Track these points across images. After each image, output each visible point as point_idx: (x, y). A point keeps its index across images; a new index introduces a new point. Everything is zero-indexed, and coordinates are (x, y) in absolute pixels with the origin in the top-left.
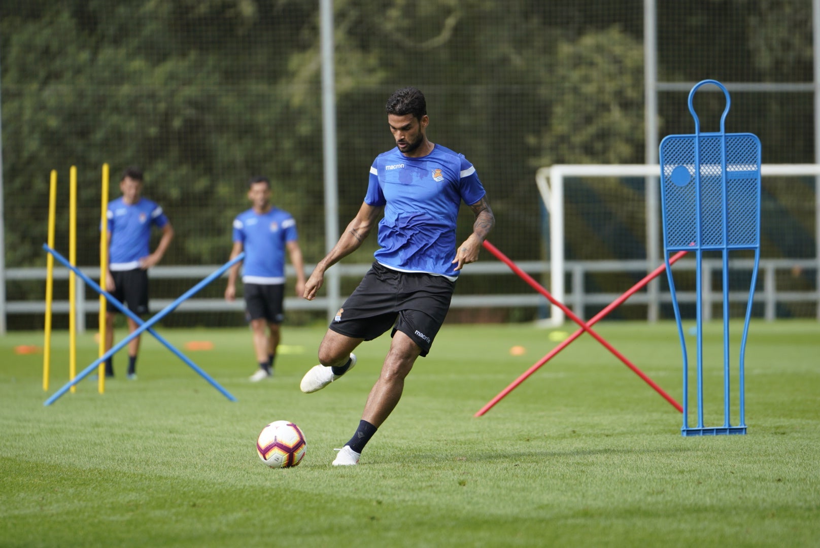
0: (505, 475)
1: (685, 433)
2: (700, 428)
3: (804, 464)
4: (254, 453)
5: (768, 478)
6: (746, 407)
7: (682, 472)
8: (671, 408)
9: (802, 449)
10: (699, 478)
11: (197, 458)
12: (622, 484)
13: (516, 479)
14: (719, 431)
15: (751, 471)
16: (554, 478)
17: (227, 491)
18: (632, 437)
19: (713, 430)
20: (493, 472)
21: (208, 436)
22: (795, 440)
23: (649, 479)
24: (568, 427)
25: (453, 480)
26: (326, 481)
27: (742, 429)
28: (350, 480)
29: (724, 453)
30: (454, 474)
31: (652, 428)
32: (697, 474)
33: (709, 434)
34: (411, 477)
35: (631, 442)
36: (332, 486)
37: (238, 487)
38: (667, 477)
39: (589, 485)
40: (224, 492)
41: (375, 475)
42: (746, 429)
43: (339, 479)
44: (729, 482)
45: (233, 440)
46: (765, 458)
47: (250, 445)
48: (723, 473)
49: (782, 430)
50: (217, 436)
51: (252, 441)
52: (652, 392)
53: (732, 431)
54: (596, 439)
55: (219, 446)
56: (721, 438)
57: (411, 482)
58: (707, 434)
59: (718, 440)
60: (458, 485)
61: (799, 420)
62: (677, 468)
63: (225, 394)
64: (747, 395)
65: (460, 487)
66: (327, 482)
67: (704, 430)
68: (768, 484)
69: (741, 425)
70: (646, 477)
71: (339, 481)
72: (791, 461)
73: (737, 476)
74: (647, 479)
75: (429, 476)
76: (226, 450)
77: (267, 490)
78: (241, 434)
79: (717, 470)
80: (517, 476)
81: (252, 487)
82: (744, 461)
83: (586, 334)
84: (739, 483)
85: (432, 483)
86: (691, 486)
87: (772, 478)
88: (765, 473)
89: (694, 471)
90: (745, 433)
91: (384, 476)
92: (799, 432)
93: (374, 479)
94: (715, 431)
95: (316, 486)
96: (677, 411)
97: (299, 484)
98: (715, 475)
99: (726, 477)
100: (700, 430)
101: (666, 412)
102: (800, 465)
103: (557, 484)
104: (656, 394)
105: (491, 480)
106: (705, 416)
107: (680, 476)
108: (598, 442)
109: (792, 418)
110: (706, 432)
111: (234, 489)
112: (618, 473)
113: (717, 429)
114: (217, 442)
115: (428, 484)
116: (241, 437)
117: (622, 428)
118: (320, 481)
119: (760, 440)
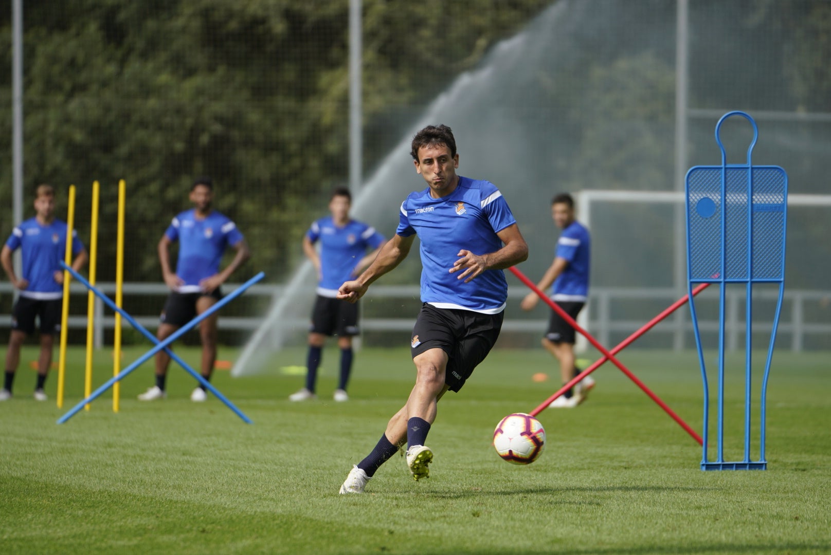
0: (520, 507)
1: (704, 468)
2: (720, 462)
3: (822, 502)
4: (267, 478)
5: (785, 516)
6: (766, 442)
7: (699, 508)
8: (692, 441)
9: (822, 487)
10: (716, 515)
11: (209, 482)
12: (637, 519)
13: (531, 511)
14: (739, 466)
15: (769, 508)
16: (569, 511)
17: (238, 517)
18: (651, 470)
19: (733, 464)
20: (508, 503)
21: (221, 459)
22: (815, 476)
23: (665, 514)
24: (586, 458)
25: (467, 510)
26: (338, 508)
27: (762, 464)
28: (363, 509)
29: (742, 489)
30: (468, 505)
31: (671, 462)
32: (714, 510)
33: (729, 469)
34: (425, 507)
35: (649, 475)
36: (344, 514)
37: (249, 513)
38: (684, 512)
39: (605, 519)
40: (234, 518)
41: (388, 504)
42: (766, 464)
43: (352, 506)
44: (746, 519)
45: (247, 464)
46: (783, 495)
47: (263, 469)
48: (740, 509)
49: (801, 467)
50: (230, 459)
51: (266, 466)
52: (673, 424)
53: (753, 466)
54: (614, 471)
55: (232, 470)
56: (741, 472)
57: (425, 512)
58: (727, 469)
59: (737, 475)
60: (472, 516)
61: (820, 456)
62: (694, 504)
63: (240, 416)
64: (769, 429)
65: (474, 518)
66: (339, 510)
67: (723, 465)
68: (786, 522)
69: (761, 461)
70: (662, 512)
71: (352, 509)
72: (810, 499)
73: (754, 514)
74: (663, 515)
75: (443, 506)
76: (239, 474)
77: (278, 517)
78: (255, 458)
79: (734, 506)
80: (532, 508)
81: (263, 513)
82: (763, 498)
83: (609, 362)
84: (756, 521)
85: (445, 514)
86: (708, 522)
87: (790, 515)
88: (784, 511)
89: (711, 507)
90: (766, 469)
91: (397, 505)
92: (820, 469)
93: (387, 508)
94: (734, 466)
95: (328, 514)
96: (697, 444)
97: (310, 511)
98: (732, 511)
99: (743, 514)
100: (719, 465)
101: (687, 445)
102: (819, 503)
103: (572, 517)
104: (678, 426)
105: (505, 511)
106: (725, 451)
107: (697, 512)
108: (616, 474)
109: (813, 454)
110: (725, 466)
111: (244, 515)
112: (634, 507)
113: (737, 464)
114: (231, 465)
115: (442, 514)
116: (255, 461)
117: (641, 461)
118: (332, 508)
119: (780, 476)
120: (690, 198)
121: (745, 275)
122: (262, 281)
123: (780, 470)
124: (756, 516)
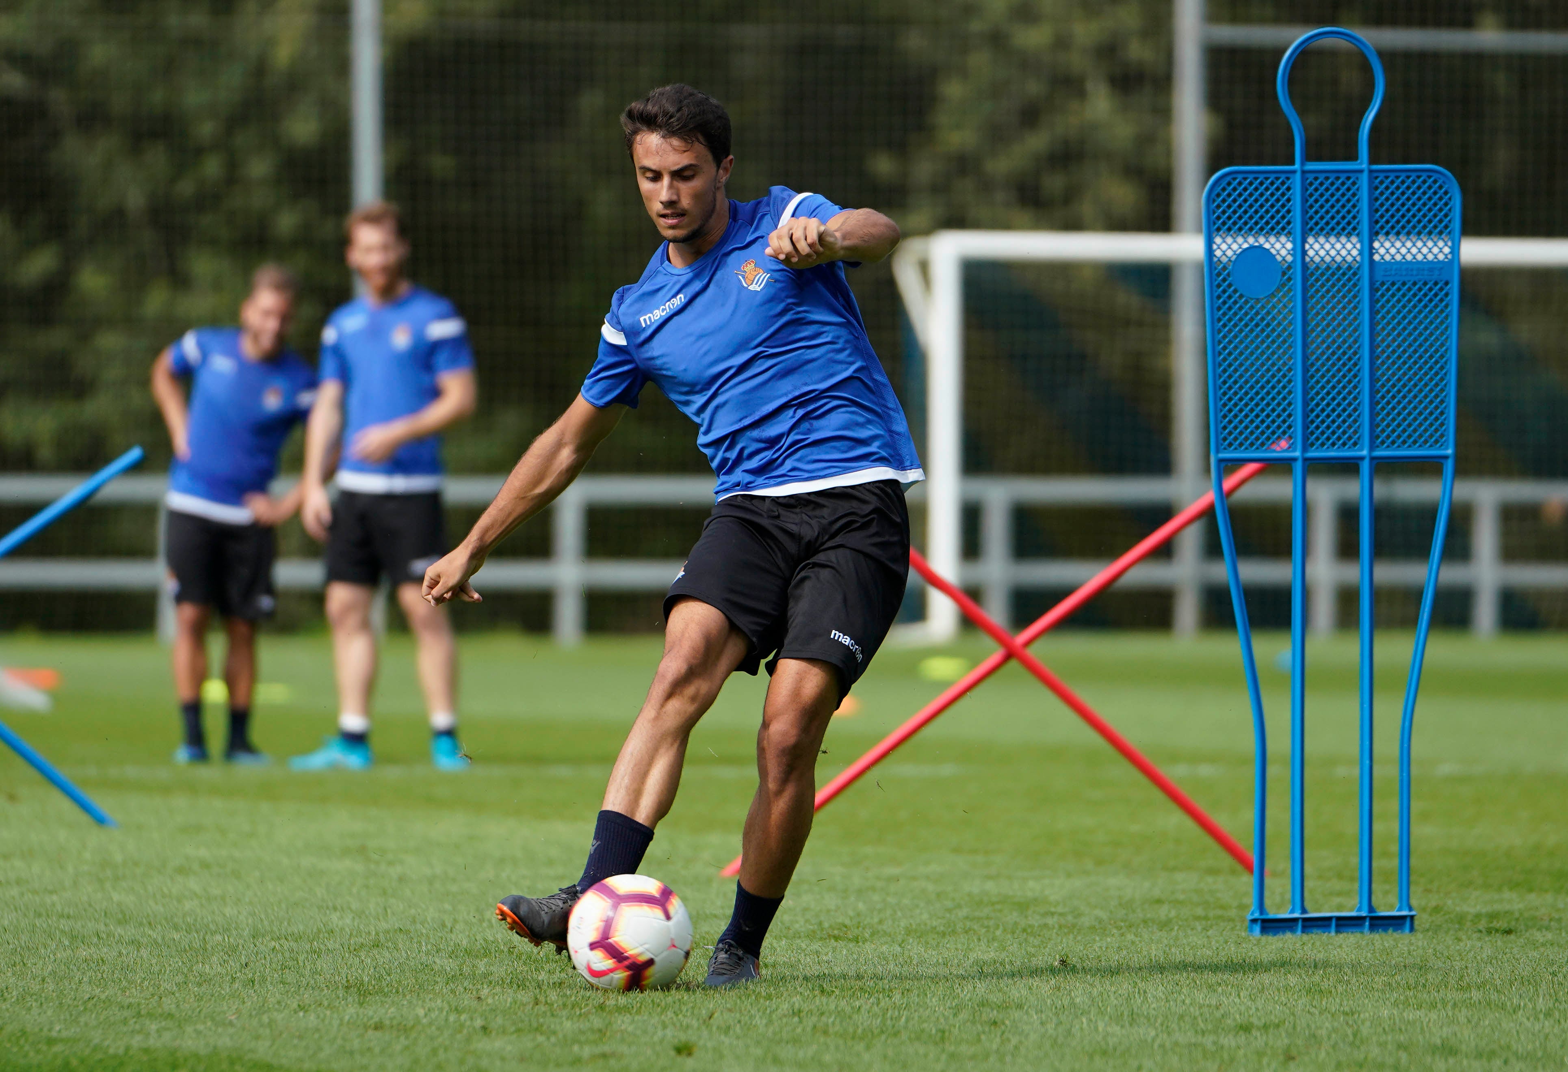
0: (794, 1029)
1: (1257, 928)
2: (1296, 915)
3: (1557, 1014)
4: (154, 961)
5: (1464, 1047)
6: (1413, 862)
7: (1246, 1028)
8: (1226, 860)
9: (1554, 974)
10: (1289, 1046)
11: (9, 974)
12: (1091, 1057)
13: (822, 1040)
14: (1344, 923)
15: (1422, 1029)
16: (918, 1038)
17: (82, 1061)
18: (1122, 935)
19: (1329, 919)
20: (764, 1021)
21: (40, 915)
22: (1536, 948)
23: (1162, 1046)
24: (959, 906)
25: (661, 1041)
26: (335, 1038)
27: (1403, 918)
28: (398, 1037)
29: (1354, 980)
30: (665, 1027)
31: (1173, 914)
32: (1284, 1034)
33: (1319, 931)
34: (554, 1033)
35: (1120, 948)
36: (352, 1053)
37: (111, 1051)
38: (1208, 1041)
39: (1008, 1058)
40: (74, 1062)
41: (462, 1026)
42: (1412, 917)
43: (370, 1032)
44: (1366, 1058)
45: (102, 927)
46: (1458, 996)
47: (145, 940)
48: (1349, 1032)
49: (1502, 924)
50: (62, 916)
51: (151, 932)
52: (1177, 818)
53: (1379, 923)
54: (1031, 939)
55: (67, 943)
56: (1349, 940)
57: (554, 1045)
58: (1315, 930)
59: (1340, 946)
60: (673, 1053)
61: (1549, 898)
62: (1235, 1020)
63: (85, 807)
64: (1418, 830)
65: (679, 1059)
66: (339, 1042)
67: (1305, 920)
68: (1465, 1062)
69: (1400, 909)
70: (1154, 1040)
71: (370, 1041)
72: (1525, 1005)
73: (1386, 1043)
74: (1156, 1046)
75: (600, 1031)
76: (83, 953)
77: (186, 1060)
78: (122, 912)
79: (1336, 1024)
80: (825, 1033)
81: (146, 1051)
82: (1406, 1003)
83: (1013, 664)
84: (1390, 1061)
85: (606, 1049)
86: (1269, 1065)
87: (1477, 1046)
88: (1459, 1035)
89: (1277, 1026)
90: (1412, 929)
91: (484, 1028)
92: (1548, 928)
93: (459, 1036)
94: (1334, 922)
95: (311, 1052)
96: (1239, 867)
97: (268, 1044)
98: (1329, 1037)
99: (1357, 1042)
100: (1295, 920)
101: (1213, 871)
102: (1548, 1014)
103: (926, 1056)
104: (1189, 823)
105: (758, 1043)
106: (1308, 884)
107: (1242, 1038)
108: (1034, 946)
109: (1531, 890)
110: (1312, 924)
111: (99, 1056)
112: (1082, 1029)
113: (1339, 919)
114: (63, 932)
115: (598, 1050)
116: (123, 921)
117: (1098, 912)
118: (321, 1037)
119: (1448, 947)
120: (1215, 247)
121: (1355, 444)
122: (136, 468)
123: (1447, 932)
124: (1389, 1047)
